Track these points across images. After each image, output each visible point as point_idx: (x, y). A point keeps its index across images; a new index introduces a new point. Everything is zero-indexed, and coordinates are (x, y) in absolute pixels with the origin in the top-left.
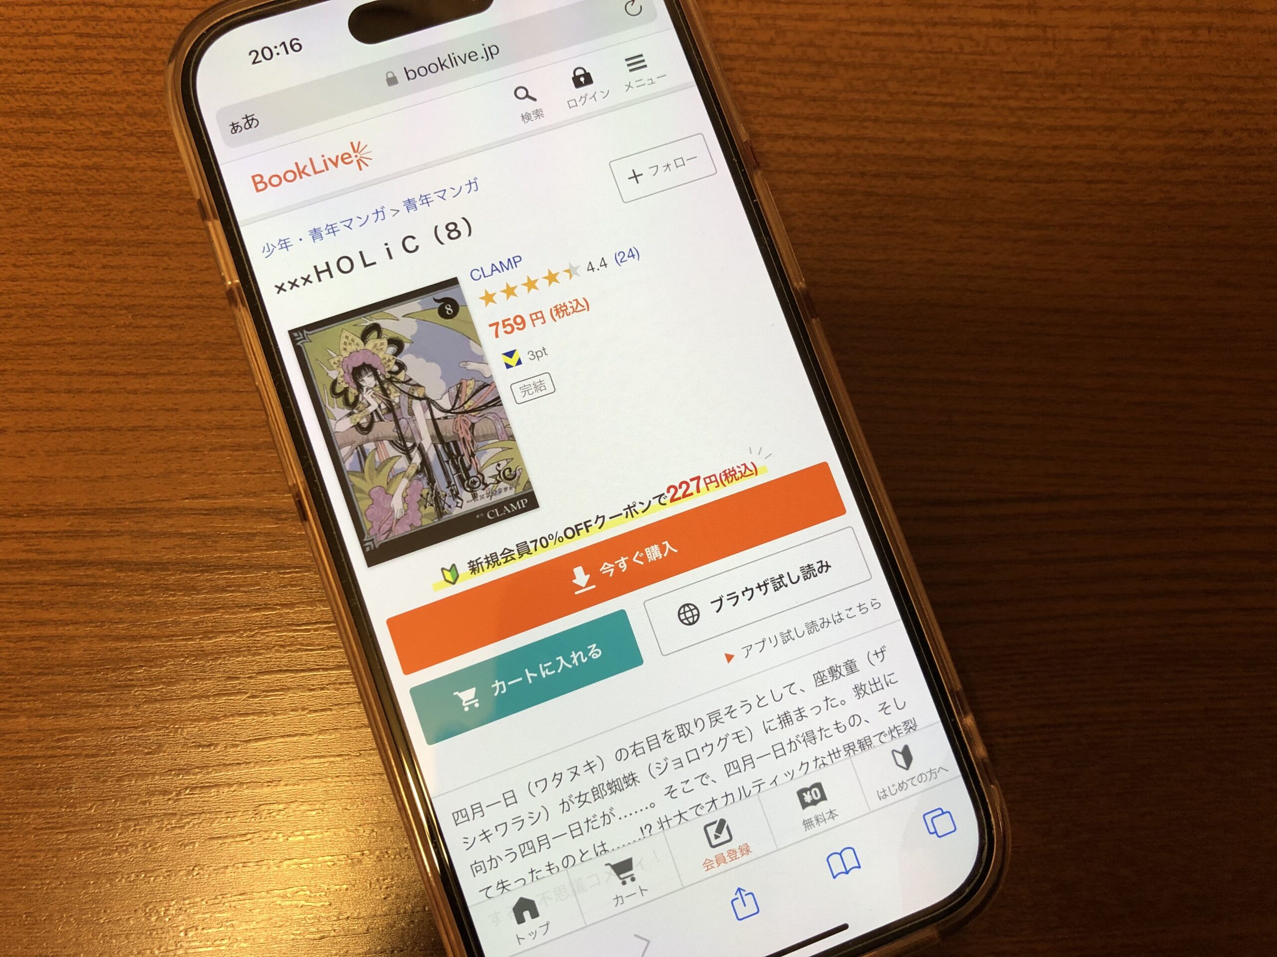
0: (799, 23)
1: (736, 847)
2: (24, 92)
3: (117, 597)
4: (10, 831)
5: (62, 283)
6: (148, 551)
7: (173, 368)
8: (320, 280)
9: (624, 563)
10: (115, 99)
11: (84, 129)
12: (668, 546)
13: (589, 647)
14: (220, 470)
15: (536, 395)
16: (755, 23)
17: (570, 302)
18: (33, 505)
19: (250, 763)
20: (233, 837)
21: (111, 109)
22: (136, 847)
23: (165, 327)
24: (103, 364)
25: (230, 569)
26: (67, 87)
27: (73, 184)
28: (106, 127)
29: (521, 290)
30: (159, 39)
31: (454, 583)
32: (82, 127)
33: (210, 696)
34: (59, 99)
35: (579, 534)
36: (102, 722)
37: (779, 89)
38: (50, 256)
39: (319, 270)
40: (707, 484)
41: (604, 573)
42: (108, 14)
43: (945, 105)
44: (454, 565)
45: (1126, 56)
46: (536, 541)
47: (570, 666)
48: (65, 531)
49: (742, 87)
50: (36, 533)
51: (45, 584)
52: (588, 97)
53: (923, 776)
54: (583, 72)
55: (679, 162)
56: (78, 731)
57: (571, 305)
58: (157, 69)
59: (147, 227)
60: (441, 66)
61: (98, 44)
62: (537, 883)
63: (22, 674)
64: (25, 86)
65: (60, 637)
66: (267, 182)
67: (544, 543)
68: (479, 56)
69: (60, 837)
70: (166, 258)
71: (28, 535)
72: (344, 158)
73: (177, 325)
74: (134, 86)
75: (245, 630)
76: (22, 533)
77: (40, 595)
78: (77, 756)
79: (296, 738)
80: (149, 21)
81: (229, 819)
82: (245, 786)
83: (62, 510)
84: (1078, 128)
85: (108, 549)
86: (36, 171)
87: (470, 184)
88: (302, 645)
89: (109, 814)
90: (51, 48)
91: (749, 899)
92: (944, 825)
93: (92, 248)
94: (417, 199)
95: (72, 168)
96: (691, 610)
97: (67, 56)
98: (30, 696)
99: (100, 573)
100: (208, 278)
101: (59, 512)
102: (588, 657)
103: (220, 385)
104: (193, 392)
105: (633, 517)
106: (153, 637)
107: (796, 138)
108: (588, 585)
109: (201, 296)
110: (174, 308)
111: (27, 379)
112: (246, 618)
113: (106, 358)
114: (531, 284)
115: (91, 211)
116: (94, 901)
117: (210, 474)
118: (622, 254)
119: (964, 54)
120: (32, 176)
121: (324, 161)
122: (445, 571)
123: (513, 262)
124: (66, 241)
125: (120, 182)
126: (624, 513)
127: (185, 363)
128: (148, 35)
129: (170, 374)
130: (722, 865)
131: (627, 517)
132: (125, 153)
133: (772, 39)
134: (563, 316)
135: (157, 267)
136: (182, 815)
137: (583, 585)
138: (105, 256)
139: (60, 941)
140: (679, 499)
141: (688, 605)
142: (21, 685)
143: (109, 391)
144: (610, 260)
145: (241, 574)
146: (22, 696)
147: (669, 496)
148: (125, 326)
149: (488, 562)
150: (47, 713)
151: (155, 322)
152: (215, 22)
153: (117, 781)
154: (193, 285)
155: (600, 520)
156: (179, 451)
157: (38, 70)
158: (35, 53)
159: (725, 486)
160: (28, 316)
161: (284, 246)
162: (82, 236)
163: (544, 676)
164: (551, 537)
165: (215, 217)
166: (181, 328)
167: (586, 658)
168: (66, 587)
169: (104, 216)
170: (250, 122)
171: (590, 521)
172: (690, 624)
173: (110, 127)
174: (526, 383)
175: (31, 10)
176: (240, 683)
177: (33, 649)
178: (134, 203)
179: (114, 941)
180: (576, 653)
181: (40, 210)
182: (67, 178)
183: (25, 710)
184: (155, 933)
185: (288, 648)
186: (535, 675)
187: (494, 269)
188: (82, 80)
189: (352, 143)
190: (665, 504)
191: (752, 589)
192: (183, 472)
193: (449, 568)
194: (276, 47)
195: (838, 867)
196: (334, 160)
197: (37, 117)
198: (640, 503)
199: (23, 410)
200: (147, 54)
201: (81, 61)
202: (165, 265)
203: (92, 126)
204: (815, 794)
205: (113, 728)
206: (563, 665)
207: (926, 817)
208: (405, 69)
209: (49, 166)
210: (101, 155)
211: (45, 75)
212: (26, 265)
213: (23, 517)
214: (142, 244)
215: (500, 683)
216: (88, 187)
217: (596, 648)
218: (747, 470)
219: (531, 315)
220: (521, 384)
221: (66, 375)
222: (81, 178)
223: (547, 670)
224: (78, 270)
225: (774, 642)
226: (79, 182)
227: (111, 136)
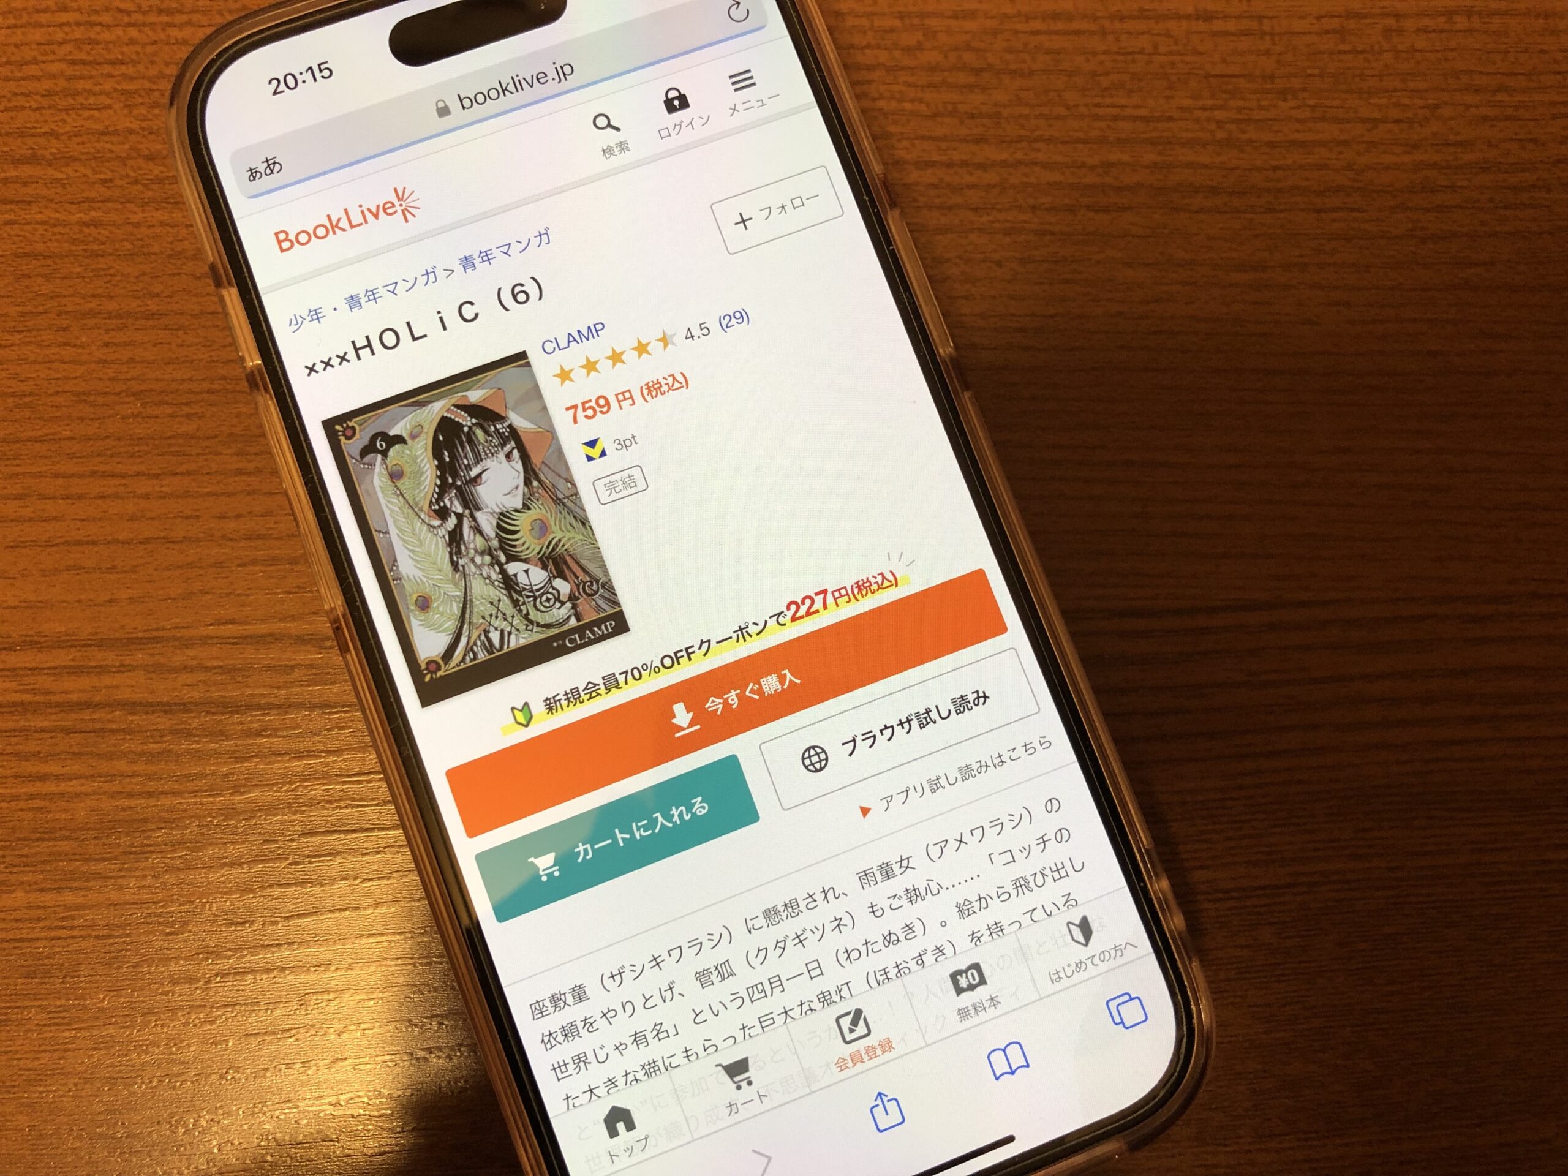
0: (952, 22)
1: (876, 1044)
2: (7, 133)
3: (132, 745)
4: (8, 1028)
5: (56, 365)
6: (167, 690)
7: (193, 467)
8: (359, 358)
9: (735, 697)
10: (115, 139)
11: (79, 177)
12: (789, 676)
13: (693, 801)
14: (249, 589)
15: (624, 493)
16: (897, 23)
17: (664, 378)
18: (27, 636)
19: (292, 943)
20: (274, 1033)
21: (112, 151)
22: (159, 1047)
23: (182, 416)
24: (107, 464)
25: (265, 710)
26: (57, 126)
27: (66, 245)
28: (106, 173)
29: (605, 365)
30: (167, 64)
31: (526, 726)
32: (78, 174)
33: (243, 863)
34: (49, 141)
35: (679, 663)
36: (115, 896)
37: (928, 105)
38: (41, 332)
39: (358, 346)
40: (835, 599)
41: (710, 710)
42: (107, 36)
43: (1135, 118)
44: (526, 704)
45: (1363, 52)
46: (626, 672)
47: (670, 825)
48: (65, 667)
49: (881, 104)
50: (30, 669)
51: (43, 730)
52: (683, 125)
53: (1106, 953)
54: (677, 94)
55: (797, 202)
56: (84, 907)
57: (666, 382)
59: (157, 295)
60: (503, 91)
61: (94, 73)
62: (631, 1089)
63: (19, 839)
64: (6, 126)
65: (62, 794)
66: (294, 240)
67: (637, 675)
68: (549, 77)
69: (67, 1034)
70: (181, 332)
71: (22, 672)
72: (387, 208)
73: (196, 413)
75: (284, 784)
76: (14, 669)
77: (37, 744)
78: (84, 937)
79: (348, 913)
80: (155, 43)
81: (269, 1012)
82: (287, 972)
83: (63, 641)
84: (1303, 144)
85: (117, 687)
86: (22, 230)
87: (540, 235)
88: (353, 800)
89: (125, 1008)
90: (38, 79)
91: (892, 1106)
92: (1132, 1013)
93: (91, 322)
94: (476, 256)
95: (65, 225)
96: (817, 754)
97: (57, 89)
98: (28, 866)
99: (110, 717)
101: (60, 643)
102: (691, 812)
103: (249, 485)
104: (216, 495)
105: (745, 640)
106: (175, 794)
107: (950, 165)
108: (689, 727)
109: (224, 378)
110: (193, 392)
111: (17, 483)
112: (286, 768)
113: (111, 456)
114: (616, 358)
115: (89, 277)
116: (110, 1112)
117: (239, 595)
118: (727, 318)
119: (1160, 54)
120: (18, 236)
121: (362, 212)
122: (515, 711)
123: (594, 330)
124: (60, 314)
125: (123, 240)
126: (734, 636)
127: (206, 460)
128: (155, 59)
129: (188, 473)
130: (859, 1064)
131: (738, 641)
132: (128, 205)
133: (919, 42)
134: (656, 396)
135: (170, 344)
136: (213, 1007)
137: (685, 725)
138: (107, 331)
139: (70, 1160)
140: (802, 617)
141: (813, 747)
142: (17, 852)
143: (116, 496)
144: (714, 326)
145: (278, 714)
146: (19, 866)
147: (790, 614)
148: (134, 416)
149: (568, 699)
150: (49, 886)
151: (169, 411)
152: (226, 45)
153: (134, 967)
154: (213, 364)
155: (705, 645)
156: (201, 568)
157: (22, 106)
158: (19, 86)
159: (858, 600)
160: (16, 407)
161: (315, 317)
162: (78, 307)
163: (638, 837)
164: (645, 667)
165: (230, 284)
166: (200, 418)
168: (67, 734)
169: (105, 283)
170: (272, 166)
171: (692, 646)
172: (817, 771)
173: (111, 174)
174: (612, 478)
175: (14, 33)
176: (279, 848)
177: (31, 809)
178: (140, 266)
179: (134, 1159)
180: (677, 809)
181: (29, 277)
182: (59, 237)
183: (23, 883)
184: (182, 1149)
185: (336, 804)
186: (628, 836)
187: (571, 339)
188: (74, 116)
189: (395, 190)
190: (785, 624)
191: (892, 727)
192: (207, 593)
193: (520, 708)
194: (301, 74)
195: (1001, 1066)
196: (374, 210)
197: (22, 164)
198: (754, 623)
199: (12, 521)
200: (154, 83)
201: (74, 94)
202: (180, 341)
203: (89, 172)
204: (973, 977)
205: (127, 904)
206: (662, 823)
207: (1110, 1004)
208: (459, 95)
209: (38, 223)
210: (99, 209)
211: (31, 113)
212: (12, 345)
213: (15, 651)
214: (152, 316)
215: (585, 847)
216: (85, 247)
217: (701, 802)
218: (885, 581)
219: (617, 395)
220: (607, 480)
221: (63, 477)
222: (75, 237)
223: (642, 830)
224: (75, 349)
225: (920, 791)
226: (74, 242)
227: (111, 185)
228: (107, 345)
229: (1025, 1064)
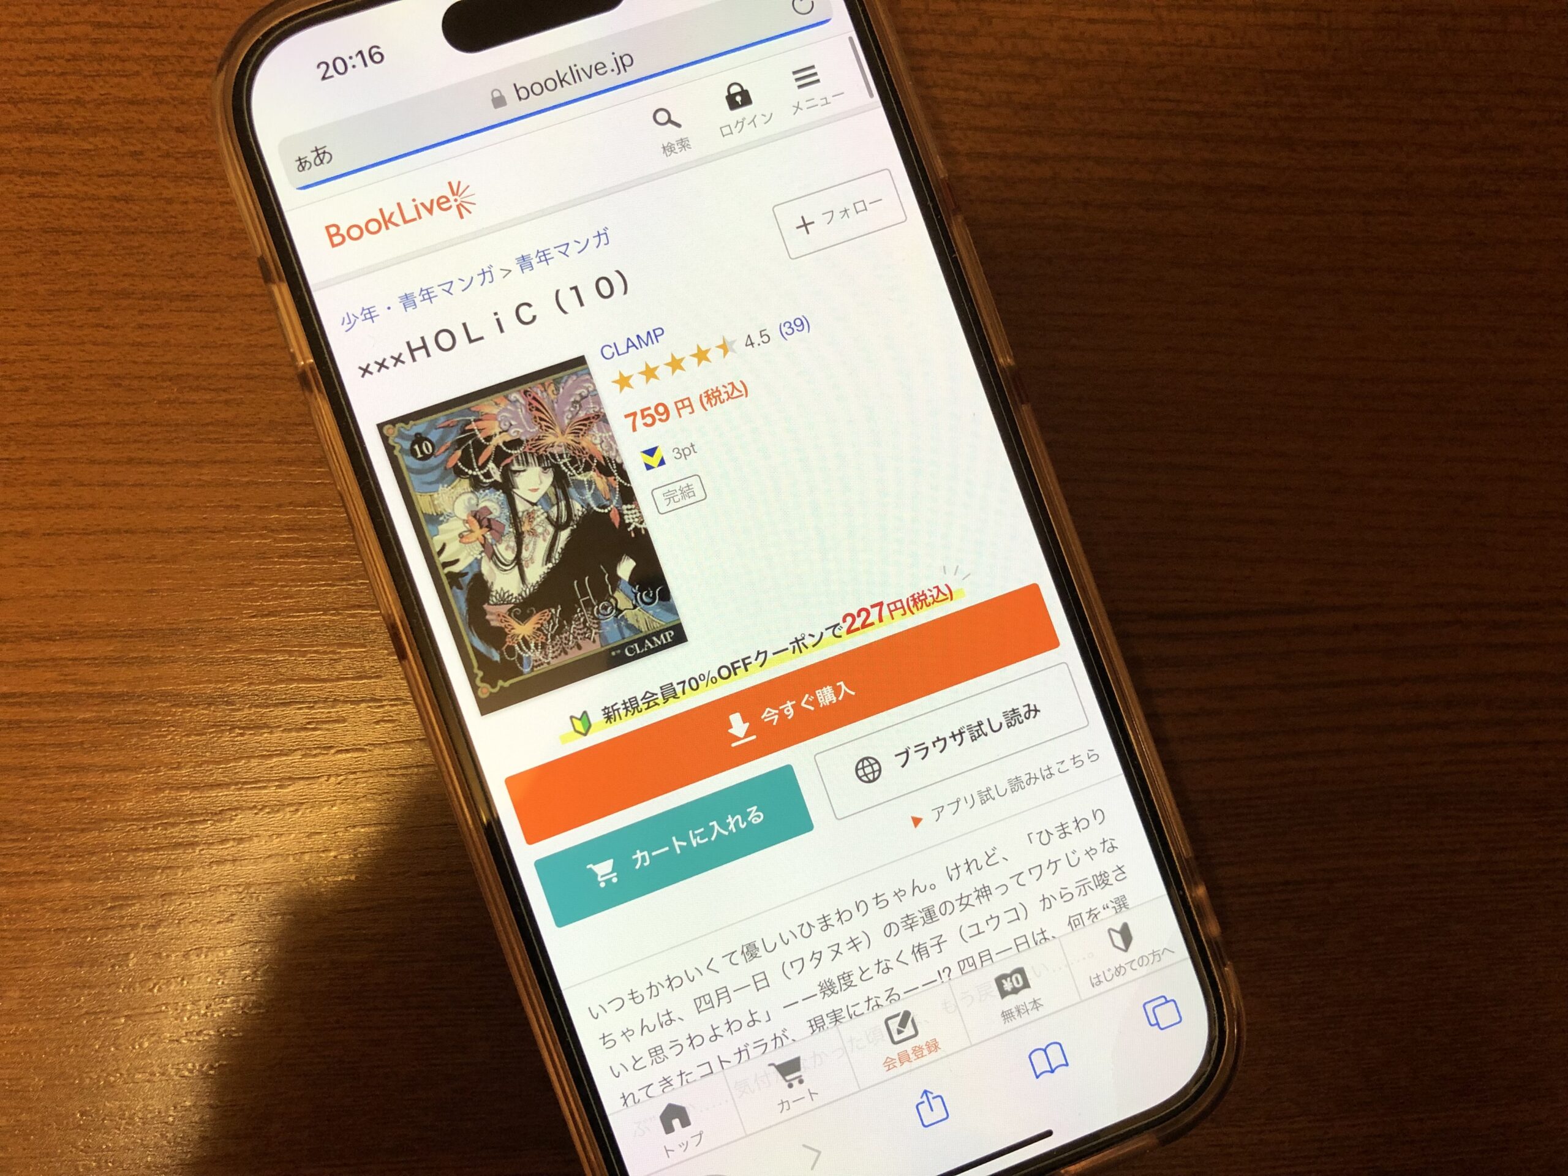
1: (923, 1044)
2: (30, 100)
4: (57, 1016)
5: (89, 347)
6: (209, 681)
7: (231, 455)
8: (414, 360)
9: (790, 708)
10: (145, 109)
11: (107, 149)
12: (844, 687)
13: (748, 810)
14: (293, 580)
15: (683, 503)
17: (724, 386)
18: (65, 625)
21: (141, 122)
23: (219, 402)
24: (144, 450)
25: (310, 703)
26: (83, 93)
27: (96, 221)
28: (133, 144)
29: (664, 372)
30: (199, 29)
31: (585, 735)
32: (106, 146)
34: (75, 109)
35: (736, 674)
37: (982, 94)
38: (72, 312)
39: (413, 347)
40: (891, 612)
41: (766, 720)
43: (1189, 114)
44: (585, 713)
45: (1418, 50)
46: (684, 682)
47: (726, 833)
48: (106, 658)
49: (936, 92)
50: (71, 660)
51: (84, 721)
52: (746, 122)
53: (1145, 959)
54: (739, 90)
55: (860, 206)
56: (134, 898)
57: (725, 390)
58: (197, 69)
59: (192, 276)
60: (561, 82)
61: (121, 37)
62: (687, 1088)
64: (30, 93)
65: (107, 786)
66: (345, 234)
67: (694, 685)
68: (608, 69)
70: (217, 315)
71: (62, 662)
72: (441, 203)
73: (235, 399)
74: (169, 91)
76: (53, 659)
77: (80, 735)
83: (102, 631)
84: (1355, 144)
85: (160, 678)
86: (49, 204)
87: (599, 235)
90: (62, 41)
91: (936, 1103)
92: (1166, 1014)
93: (125, 303)
94: (533, 255)
95: (96, 200)
96: (871, 765)
97: (82, 53)
99: (152, 708)
100: (271, 341)
101: (100, 634)
102: (747, 821)
105: (801, 652)
107: (1003, 157)
108: (746, 736)
109: (263, 364)
110: (231, 378)
111: (51, 469)
112: (331, 761)
113: (148, 442)
114: (675, 364)
115: (120, 255)
117: (282, 586)
119: (1216, 47)
120: (46, 210)
121: (416, 206)
122: (574, 720)
123: (654, 335)
124: (91, 293)
125: (155, 217)
126: (791, 647)
127: (246, 448)
128: (184, 24)
129: (226, 461)
130: (906, 1064)
131: (794, 652)
132: (160, 180)
134: (715, 404)
135: (206, 326)
137: (741, 735)
138: (141, 312)
140: (858, 629)
141: (867, 758)
142: (62, 843)
143: (153, 484)
144: (775, 334)
145: (323, 708)
146: (65, 856)
147: (846, 626)
148: (169, 401)
149: (626, 708)
150: (96, 876)
152: (272, 25)
153: (184, 956)
154: (252, 349)
155: (762, 657)
156: (244, 559)
157: (45, 71)
158: (42, 49)
159: (913, 613)
160: (49, 389)
161: (368, 316)
162: (111, 287)
163: (695, 845)
164: (702, 677)
165: (280, 279)
166: (238, 405)
167: (745, 823)
168: (110, 725)
169: (138, 261)
170: (321, 156)
171: (749, 657)
172: (870, 781)
173: (141, 146)
174: (670, 488)
177: (75, 800)
178: (174, 244)
180: (733, 818)
181: (57, 253)
182: (88, 212)
183: (70, 872)
186: (685, 844)
187: (630, 344)
188: (101, 83)
189: (450, 184)
190: (840, 637)
191: (945, 739)
193: (579, 717)
194: (351, 58)
195: (1041, 1065)
196: (428, 205)
197: (47, 132)
198: (810, 635)
199: (47, 508)
200: (185, 50)
201: (102, 59)
202: (216, 324)
204: (1017, 981)
205: (175, 894)
206: (718, 831)
207: (1147, 1006)
208: (515, 85)
209: (65, 196)
210: (130, 183)
211: (55, 78)
212: (43, 325)
213: (55, 641)
214: (187, 297)
215: (643, 854)
216: (116, 224)
217: (756, 811)
218: (940, 594)
219: (676, 403)
220: (665, 489)
221: (99, 464)
222: (106, 212)
223: (698, 838)
224: (108, 330)
225: (970, 802)
226: (104, 216)
227: (141, 157)
228: (140, 327)
229: (1064, 1063)
